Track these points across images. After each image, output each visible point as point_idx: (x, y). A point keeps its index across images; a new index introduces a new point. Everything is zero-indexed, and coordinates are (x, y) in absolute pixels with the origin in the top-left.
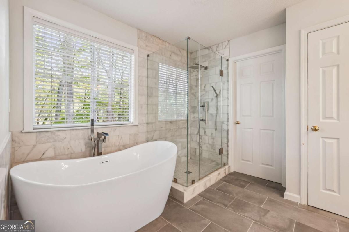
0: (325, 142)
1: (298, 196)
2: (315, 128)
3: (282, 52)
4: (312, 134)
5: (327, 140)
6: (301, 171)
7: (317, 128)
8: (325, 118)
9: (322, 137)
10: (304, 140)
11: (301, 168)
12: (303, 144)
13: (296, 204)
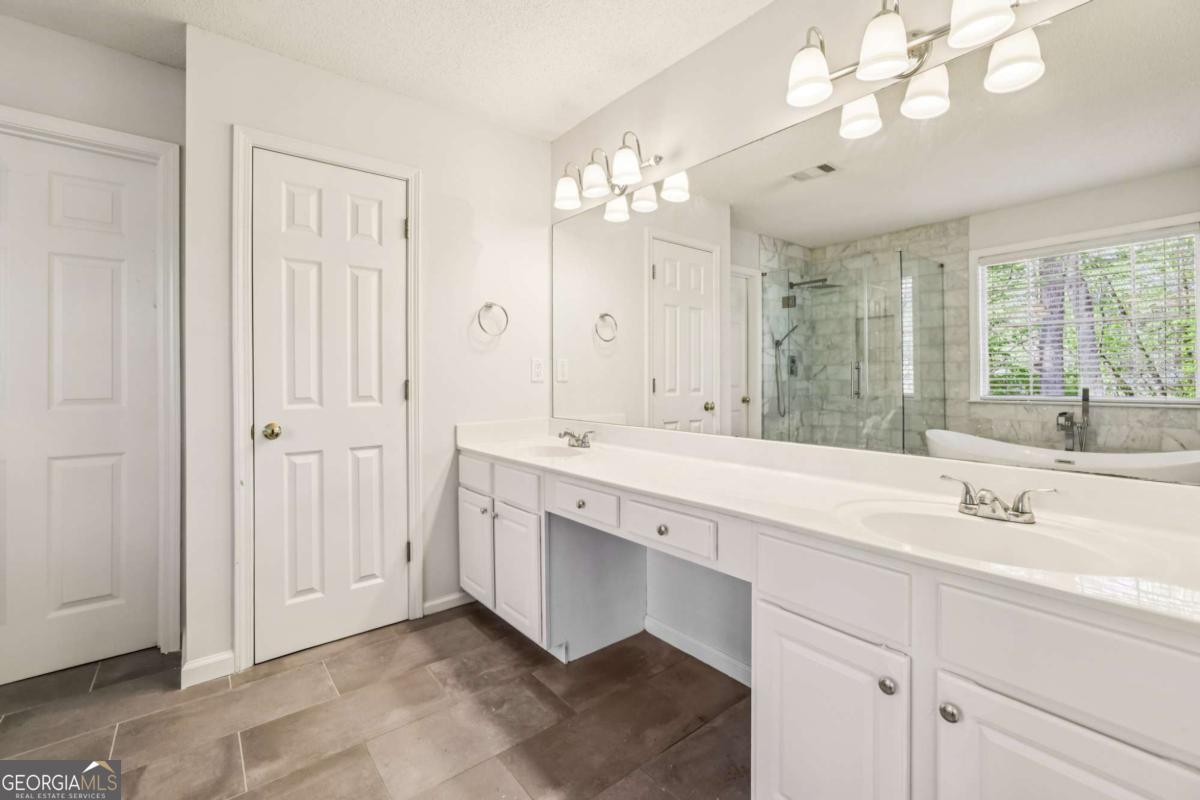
0: (295, 464)
1: (227, 655)
2: (273, 431)
3: (155, 164)
4: (267, 447)
5: (298, 460)
6: (237, 567)
7: (276, 430)
8: (295, 399)
9: (288, 454)
10: (242, 471)
11: (237, 560)
12: (242, 483)
13: (222, 683)
